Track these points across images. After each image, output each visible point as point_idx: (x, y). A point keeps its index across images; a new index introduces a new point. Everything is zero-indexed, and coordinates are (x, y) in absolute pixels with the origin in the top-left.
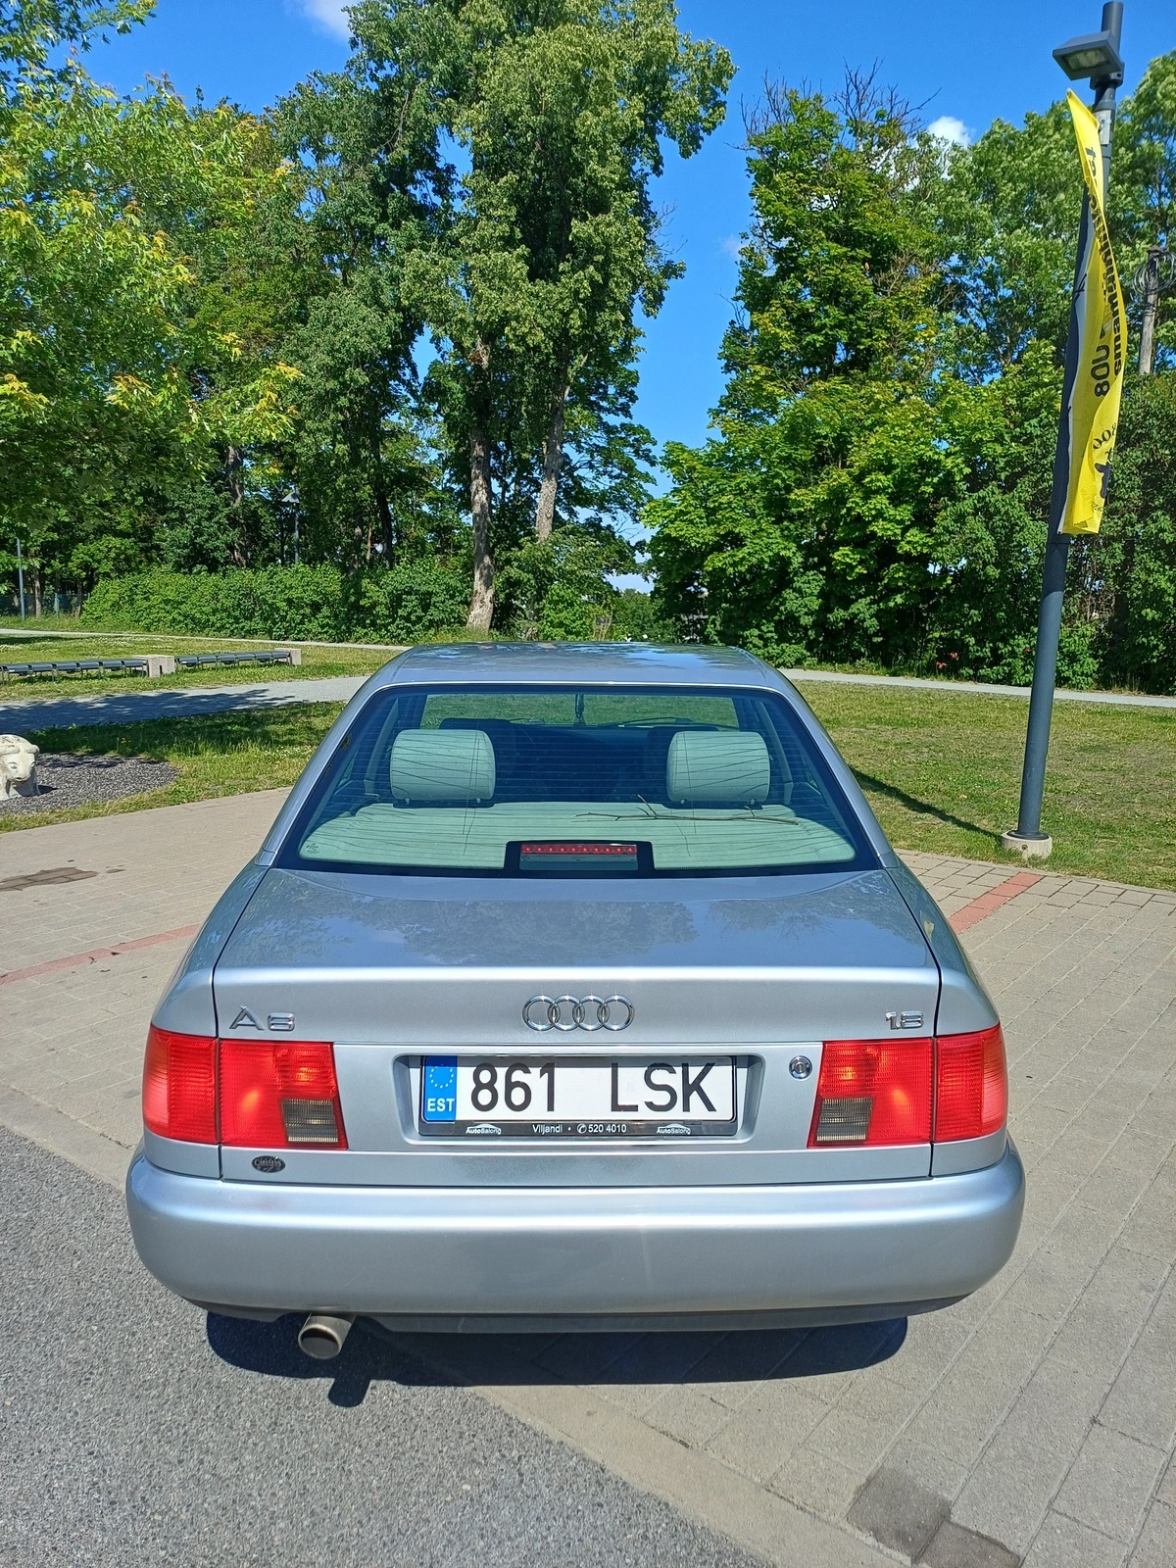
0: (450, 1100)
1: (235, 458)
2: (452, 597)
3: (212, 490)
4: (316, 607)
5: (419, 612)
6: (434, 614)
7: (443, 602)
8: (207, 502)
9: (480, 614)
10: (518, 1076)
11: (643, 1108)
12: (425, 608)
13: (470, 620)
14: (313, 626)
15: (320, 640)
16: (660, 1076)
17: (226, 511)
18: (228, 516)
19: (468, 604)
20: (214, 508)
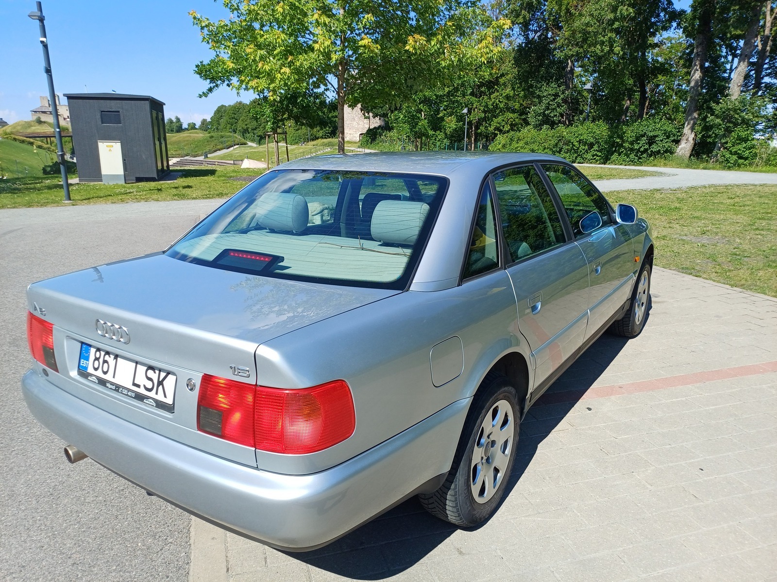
0: (87, 362)
1: (571, 67)
2: (668, 137)
3: (556, 86)
4: (591, 145)
5: (647, 147)
6: (655, 148)
7: (661, 141)
8: (553, 92)
9: (685, 147)
10: (107, 357)
11: (142, 387)
12: (650, 144)
13: (678, 151)
14: (589, 156)
15: (591, 163)
16: (150, 373)
17: (562, 96)
18: (563, 99)
19: (677, 142)
20: (556, 95)
